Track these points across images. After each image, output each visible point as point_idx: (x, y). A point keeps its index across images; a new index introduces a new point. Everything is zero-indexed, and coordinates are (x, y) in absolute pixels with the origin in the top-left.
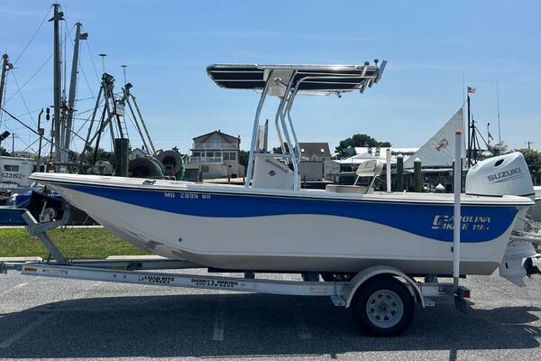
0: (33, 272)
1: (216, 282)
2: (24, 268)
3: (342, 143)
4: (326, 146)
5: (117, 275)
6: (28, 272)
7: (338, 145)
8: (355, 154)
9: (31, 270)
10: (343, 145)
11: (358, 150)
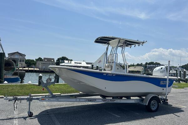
0: (44, 100)
1: (109, 100)
2: (40, 99)
3: (58, 59)
4: (53, 59)
5: (77, 100)
6: (42, 100)
7: (57, 59)
8: (64, 62)
9: (44, 99)
10: (58, 60)
11: (65, 61)
